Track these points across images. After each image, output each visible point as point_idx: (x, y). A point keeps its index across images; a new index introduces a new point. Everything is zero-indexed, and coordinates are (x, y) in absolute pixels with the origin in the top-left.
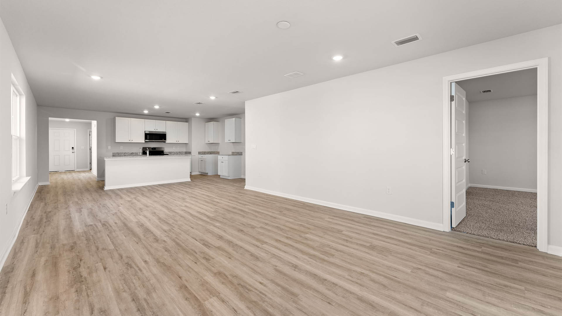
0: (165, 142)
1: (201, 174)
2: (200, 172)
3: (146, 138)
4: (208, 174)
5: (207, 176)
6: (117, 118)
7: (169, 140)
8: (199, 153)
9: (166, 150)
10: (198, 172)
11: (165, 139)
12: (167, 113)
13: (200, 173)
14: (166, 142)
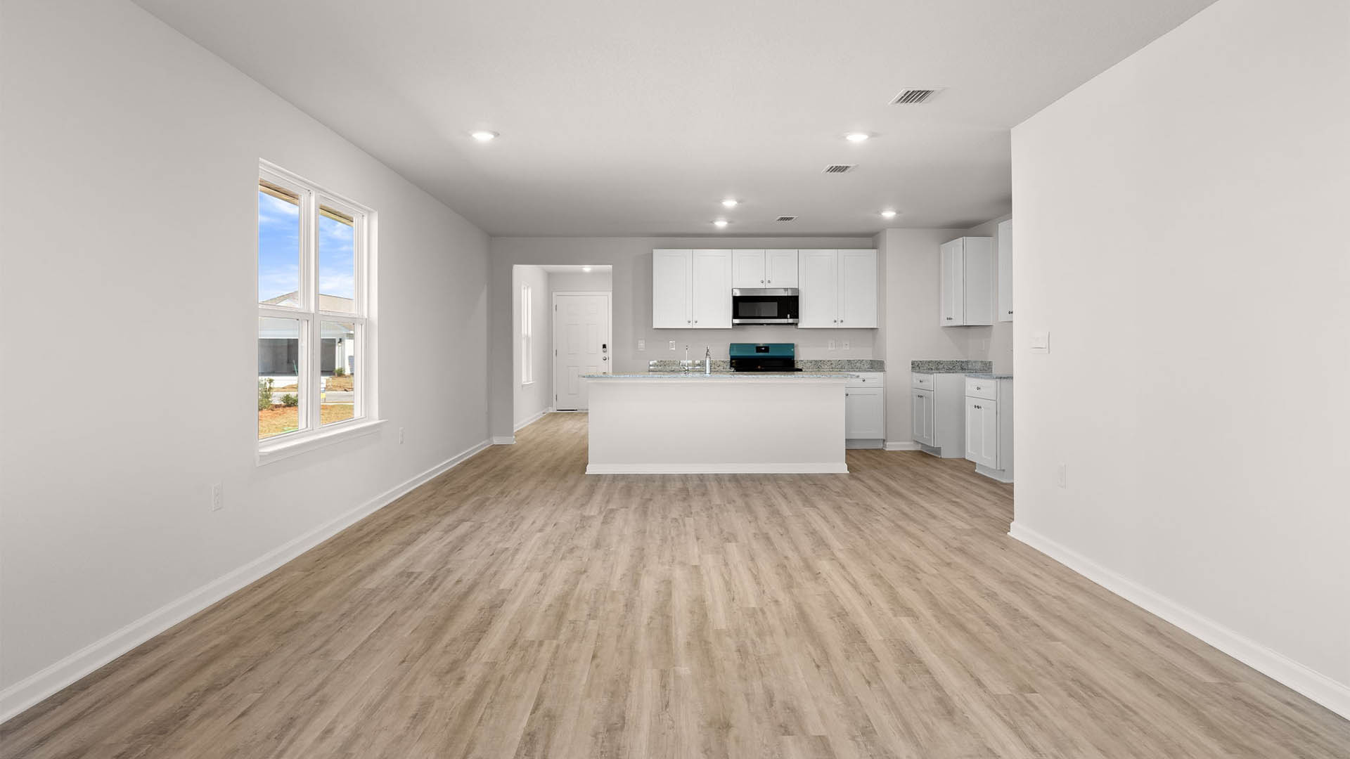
0: (797, 324)
1: (920, 452)
2: (917, 442)
3: (736, 315)
4: (940, 454)
5: (932, 463)
6: (657, 253)
7: (809, 316)
8: (916, 366)
9: (803, 355)
10: (912, 443)
11: (795, 315)
12: (782, 219)
13: (919, 448)
14: (800, 326)
